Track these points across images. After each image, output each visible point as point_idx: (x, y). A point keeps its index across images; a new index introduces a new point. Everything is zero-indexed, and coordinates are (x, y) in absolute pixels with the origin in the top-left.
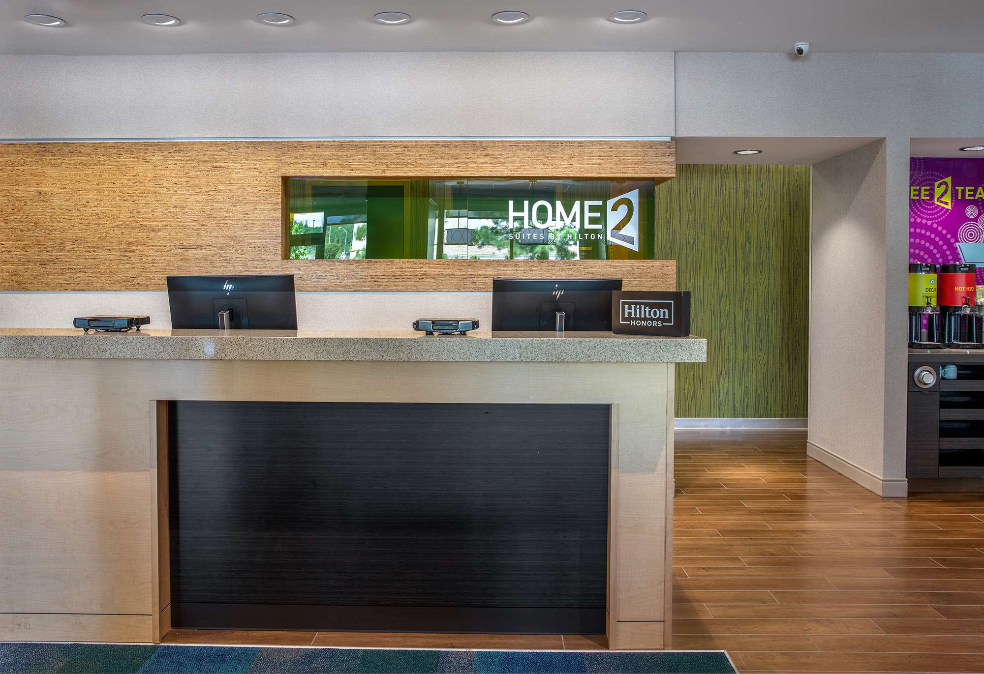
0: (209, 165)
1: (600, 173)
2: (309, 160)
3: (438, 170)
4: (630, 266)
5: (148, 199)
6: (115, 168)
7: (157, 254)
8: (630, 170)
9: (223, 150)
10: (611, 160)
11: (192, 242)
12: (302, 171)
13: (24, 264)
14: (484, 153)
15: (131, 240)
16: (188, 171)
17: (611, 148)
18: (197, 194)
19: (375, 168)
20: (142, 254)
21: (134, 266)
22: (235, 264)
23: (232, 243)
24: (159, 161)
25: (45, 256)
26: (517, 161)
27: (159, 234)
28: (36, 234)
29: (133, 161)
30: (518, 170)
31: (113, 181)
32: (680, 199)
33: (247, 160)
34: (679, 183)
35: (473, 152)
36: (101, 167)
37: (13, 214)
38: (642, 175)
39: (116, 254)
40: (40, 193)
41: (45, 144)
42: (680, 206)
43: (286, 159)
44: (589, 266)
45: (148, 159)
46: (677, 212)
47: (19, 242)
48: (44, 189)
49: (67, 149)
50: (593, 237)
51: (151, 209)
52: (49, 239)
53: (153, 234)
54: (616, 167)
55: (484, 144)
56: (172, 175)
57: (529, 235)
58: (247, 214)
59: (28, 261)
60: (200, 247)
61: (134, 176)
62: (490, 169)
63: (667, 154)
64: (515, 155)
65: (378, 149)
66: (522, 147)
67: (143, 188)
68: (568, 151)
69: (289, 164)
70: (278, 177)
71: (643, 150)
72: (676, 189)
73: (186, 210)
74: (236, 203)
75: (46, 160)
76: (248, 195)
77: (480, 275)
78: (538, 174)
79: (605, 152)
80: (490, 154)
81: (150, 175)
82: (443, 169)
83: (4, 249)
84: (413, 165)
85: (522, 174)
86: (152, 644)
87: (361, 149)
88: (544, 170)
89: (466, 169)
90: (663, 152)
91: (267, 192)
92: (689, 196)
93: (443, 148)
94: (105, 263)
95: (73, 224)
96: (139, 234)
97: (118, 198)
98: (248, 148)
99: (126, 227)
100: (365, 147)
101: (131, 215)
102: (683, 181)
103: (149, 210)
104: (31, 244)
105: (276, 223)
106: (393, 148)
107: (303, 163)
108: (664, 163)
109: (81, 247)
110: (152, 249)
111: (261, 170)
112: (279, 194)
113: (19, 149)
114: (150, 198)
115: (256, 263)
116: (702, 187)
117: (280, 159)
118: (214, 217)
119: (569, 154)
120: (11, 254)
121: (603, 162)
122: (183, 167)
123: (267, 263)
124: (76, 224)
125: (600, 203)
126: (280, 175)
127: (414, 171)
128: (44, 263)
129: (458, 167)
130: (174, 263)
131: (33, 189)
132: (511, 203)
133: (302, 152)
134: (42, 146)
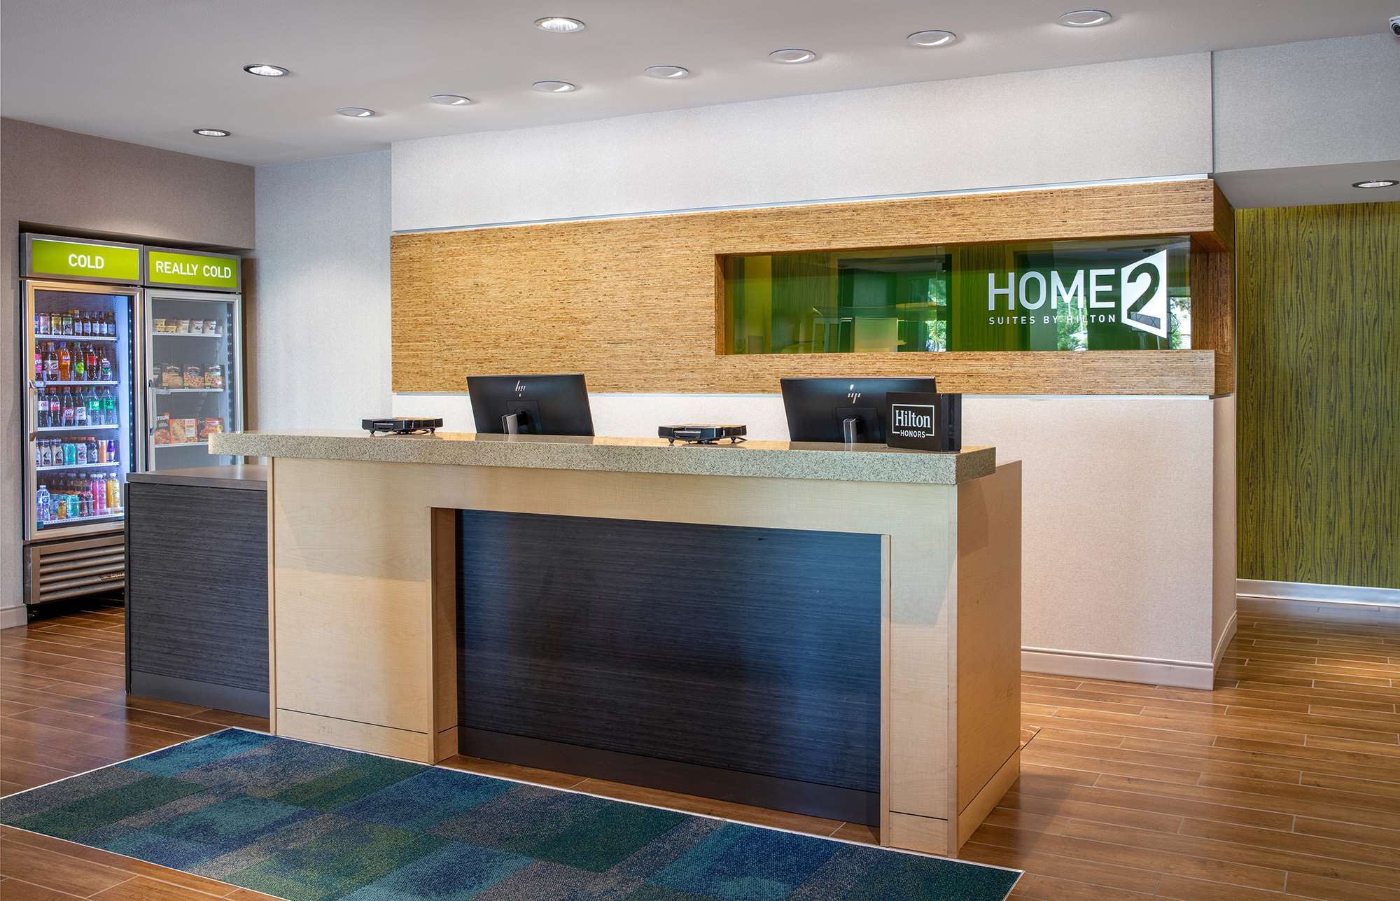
0: (638, 245)
1: (1104, 231)
2: (744, 233)
3: (894, 238)
4: (1147, 359)
5: (578, 287)
6: (546, 253)
7: (587, 350)
8: (1147, 225)
9: (652, 226)
10: (1120, 211)
11: (621, 335)
12: (738, 247)
13: (462, 363)
14: (950, 212)
15: (562, 334)
16: (617, 253)
17: (1120, 195)
18: (626, 279)
19: (819, 239)
20: (573, 351)
21: (564, 364)
22: (665, 361)
23: (662, 336)
24: (589, 242)
25: (481, 354)
26: (993, 220)
27: (589, 327)
28: (473, 330)
29: (564, 245)
30: (994, 232)
31: (544, 268)
32: (1351, 255)
33: (678, 237)
34: (1351, 231)
35: (937, 212)
36: (533, 253)
37: (453, 309)
38: (1164, 231)
39: (548, 351)
40: (477, 285)
41: (481, 230)
42: (1352, 266)
43: (719, 234)
44: (1089, 359)
45: (578, 242)
46: (1346, 275)
47: (459, 339)
48: (481, 280)
49: (501, 235)
50: (1102, 320)
51: (581, 299)
52: (485, 335)
53: (583, 327)
54: (1127, 221)
55: (950, 202)
56: (602, 258)
57: (1015, 318)
58: (679, 301)
59: (467, 360)
60: (630, 341)
61: (565, 261)
62: (958, 234)
63: (1201, 199)
64: (989, 213)
65: (822, 215)
66: (999, 202)
67: (573, 274)
68: (1060, 203)
69: (723, 240)
70: (711, 255)
71: (1165, 195)
72: (1345, 242)
73: (616, 299)
74: (666, 289)
75: (482, 247)
76: (679, 278)
77: (946, 373)
78: (1020, 237)
79: (1111, 202)
80: (959, 213)
81: (580, 259)
82: (899, 236)
83: (445, 348)
84: (863, 233)
85: (999, 237)
86: (428, 765)
87: (804, 216)
88: (1029, 230)
89: (928, 235)
90: (1195, 196)
91: (699, 275)
92: (1367, 250)
93: (900, 209)
94: (536, 362)
95: (507, 317)
96: (569, 328)
97: (549, 287)
98: (679, 222)
99: (558, 320)
100: (807, 213)
101: (562, 306)
102: (1358, 229)
103: (579, 300)
104: (469, 342)
105: (709, 312)
106: (840, 213)
107: (739, 238)
108: (1196, 211)
109: (515, 344)
110: (582, 345)
111: (693, 248)
112: (712, 276)
113: (459, 237)
114: (580, 286)
115: (688, 360)
116: (1390, 236)
117: (713, 233)
118: (644, 306)
119: (1061, 208)
120: (451, 352)
121: (1108, 216)
122: (613, 249)
123: (700, 359)
124: (509, 317)
125: (1112, 272)
126: (713, 252)
127: (864, 241)
128: (480, 362)
129: (918, 233)
130: (604, 360)
131: (470, 280)
132: (992, 276)
133: (736, 224)
134: (479, 233)
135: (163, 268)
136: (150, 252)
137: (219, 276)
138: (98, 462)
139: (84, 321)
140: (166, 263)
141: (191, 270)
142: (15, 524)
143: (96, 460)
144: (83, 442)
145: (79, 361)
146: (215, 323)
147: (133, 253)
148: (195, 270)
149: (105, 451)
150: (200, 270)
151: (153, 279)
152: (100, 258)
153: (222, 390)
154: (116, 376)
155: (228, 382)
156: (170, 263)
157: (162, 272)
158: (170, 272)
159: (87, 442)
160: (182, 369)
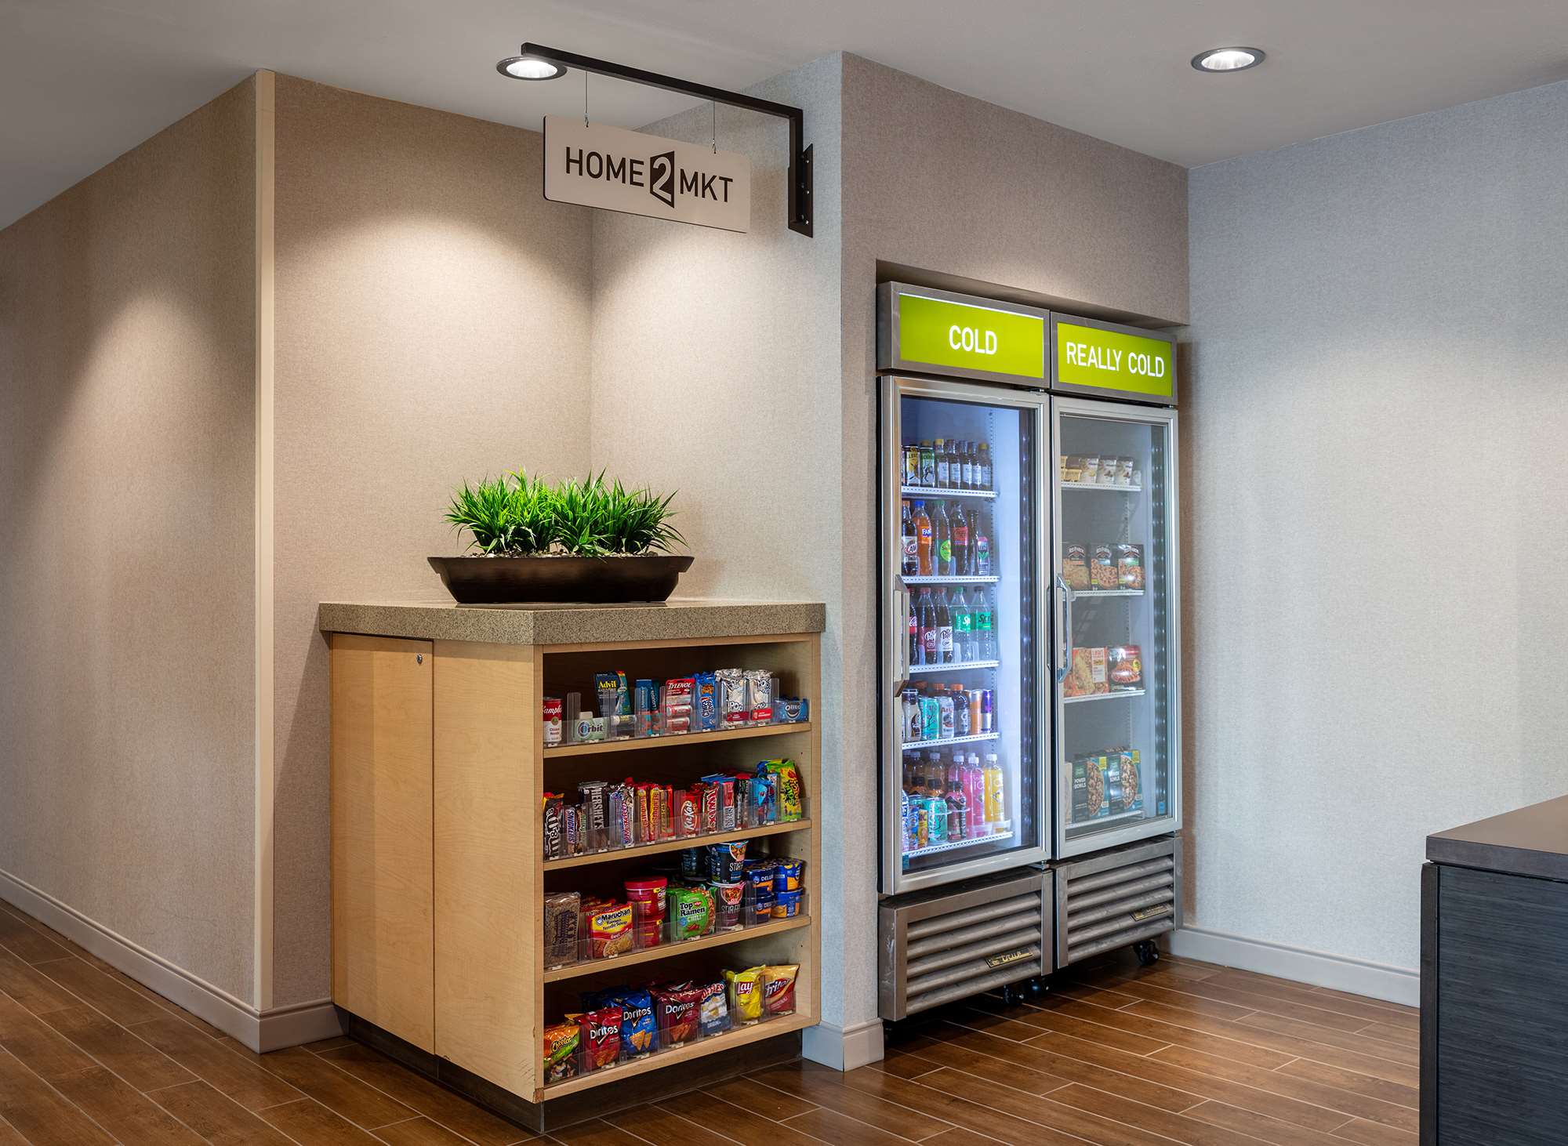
135: (1076, 355)
136: (1059, 324)
137: (1150, 374)
138: (968, 734)
139: (952, 459)
140: (1080, 346)
141: (1113, 364)
142: (867, 863)
143: (966, 730)
144: (946, 694)
145: (943, 538)
146: (1131, 464)
147: (1033, 324)
148: (1118, 360)
149: (979, 711)
150: (1124, 360)
151: (1065, 377)
152: (992, 334)
153: (1140, 593)
154: (994, 567)
155: (1151, 577)
156: (1085, 346)
157: (1075, 363)
158: (1084, 364)
159: (954, 695)
160: (1087, 551)
